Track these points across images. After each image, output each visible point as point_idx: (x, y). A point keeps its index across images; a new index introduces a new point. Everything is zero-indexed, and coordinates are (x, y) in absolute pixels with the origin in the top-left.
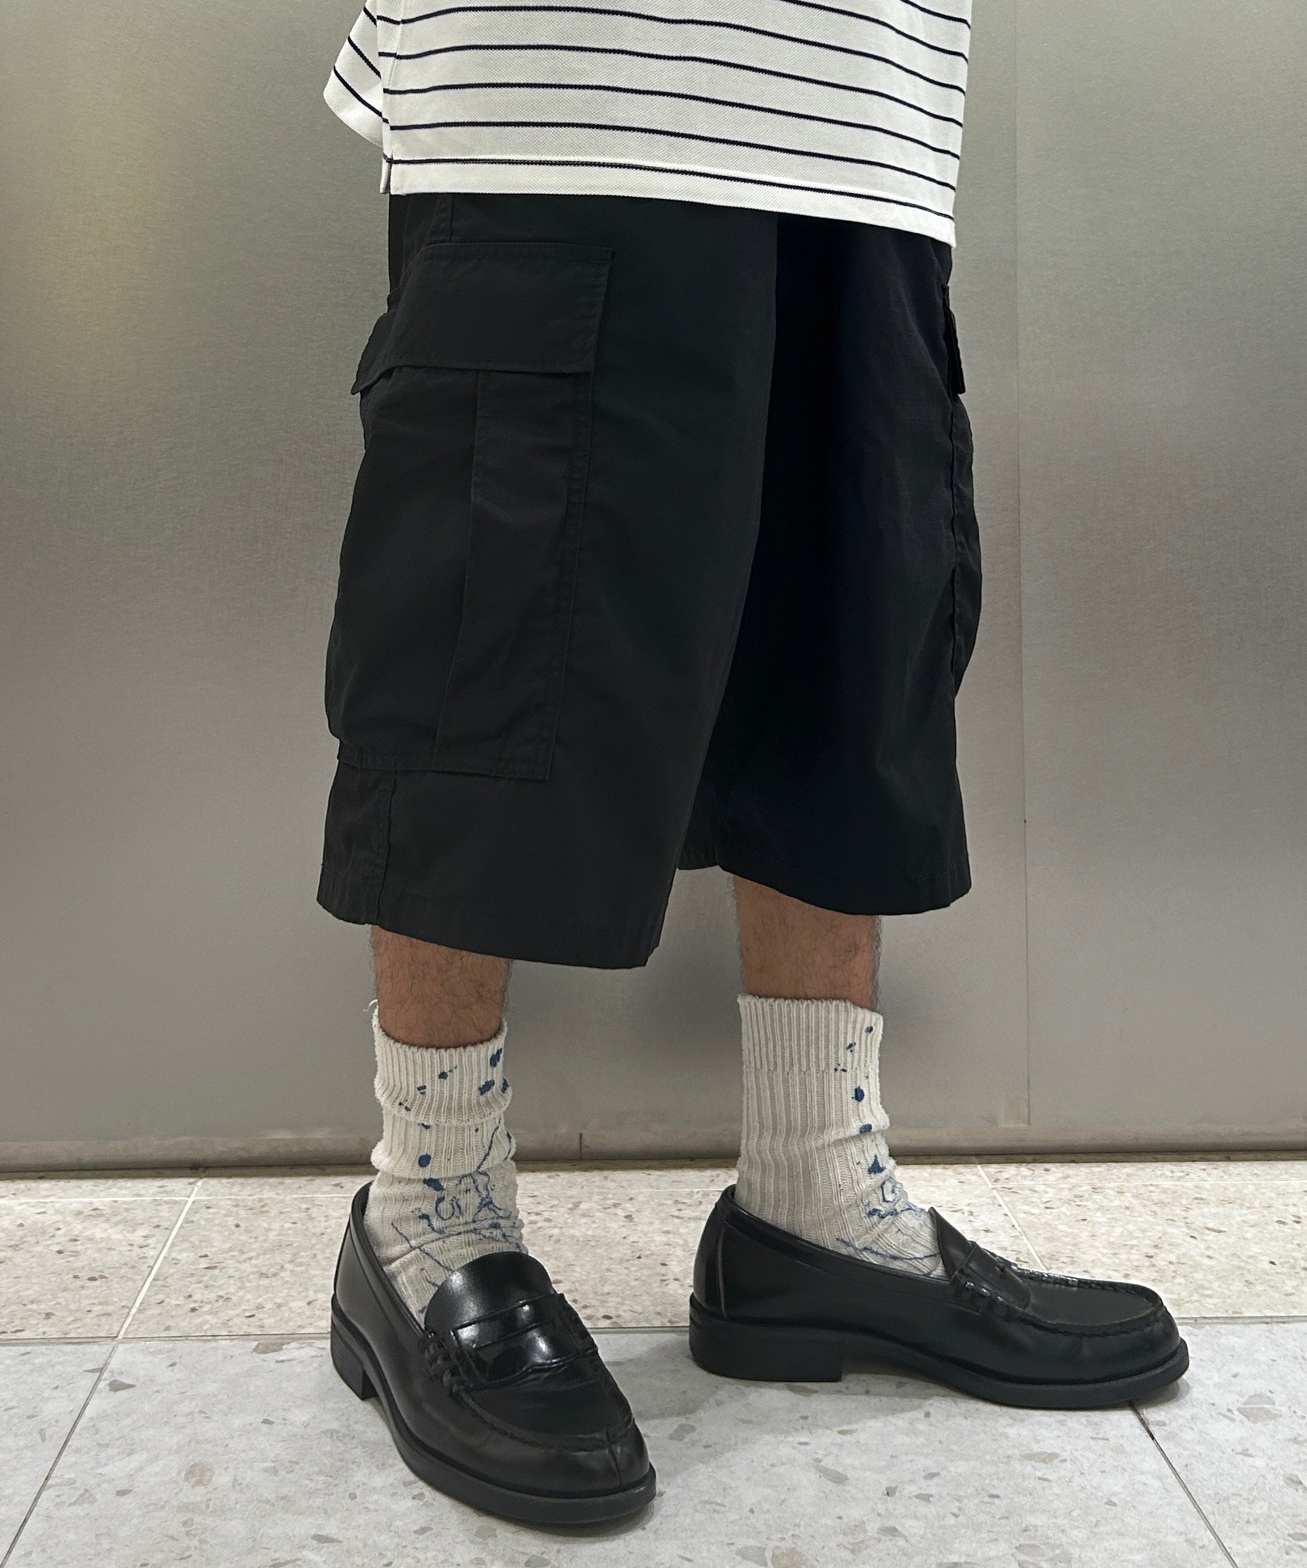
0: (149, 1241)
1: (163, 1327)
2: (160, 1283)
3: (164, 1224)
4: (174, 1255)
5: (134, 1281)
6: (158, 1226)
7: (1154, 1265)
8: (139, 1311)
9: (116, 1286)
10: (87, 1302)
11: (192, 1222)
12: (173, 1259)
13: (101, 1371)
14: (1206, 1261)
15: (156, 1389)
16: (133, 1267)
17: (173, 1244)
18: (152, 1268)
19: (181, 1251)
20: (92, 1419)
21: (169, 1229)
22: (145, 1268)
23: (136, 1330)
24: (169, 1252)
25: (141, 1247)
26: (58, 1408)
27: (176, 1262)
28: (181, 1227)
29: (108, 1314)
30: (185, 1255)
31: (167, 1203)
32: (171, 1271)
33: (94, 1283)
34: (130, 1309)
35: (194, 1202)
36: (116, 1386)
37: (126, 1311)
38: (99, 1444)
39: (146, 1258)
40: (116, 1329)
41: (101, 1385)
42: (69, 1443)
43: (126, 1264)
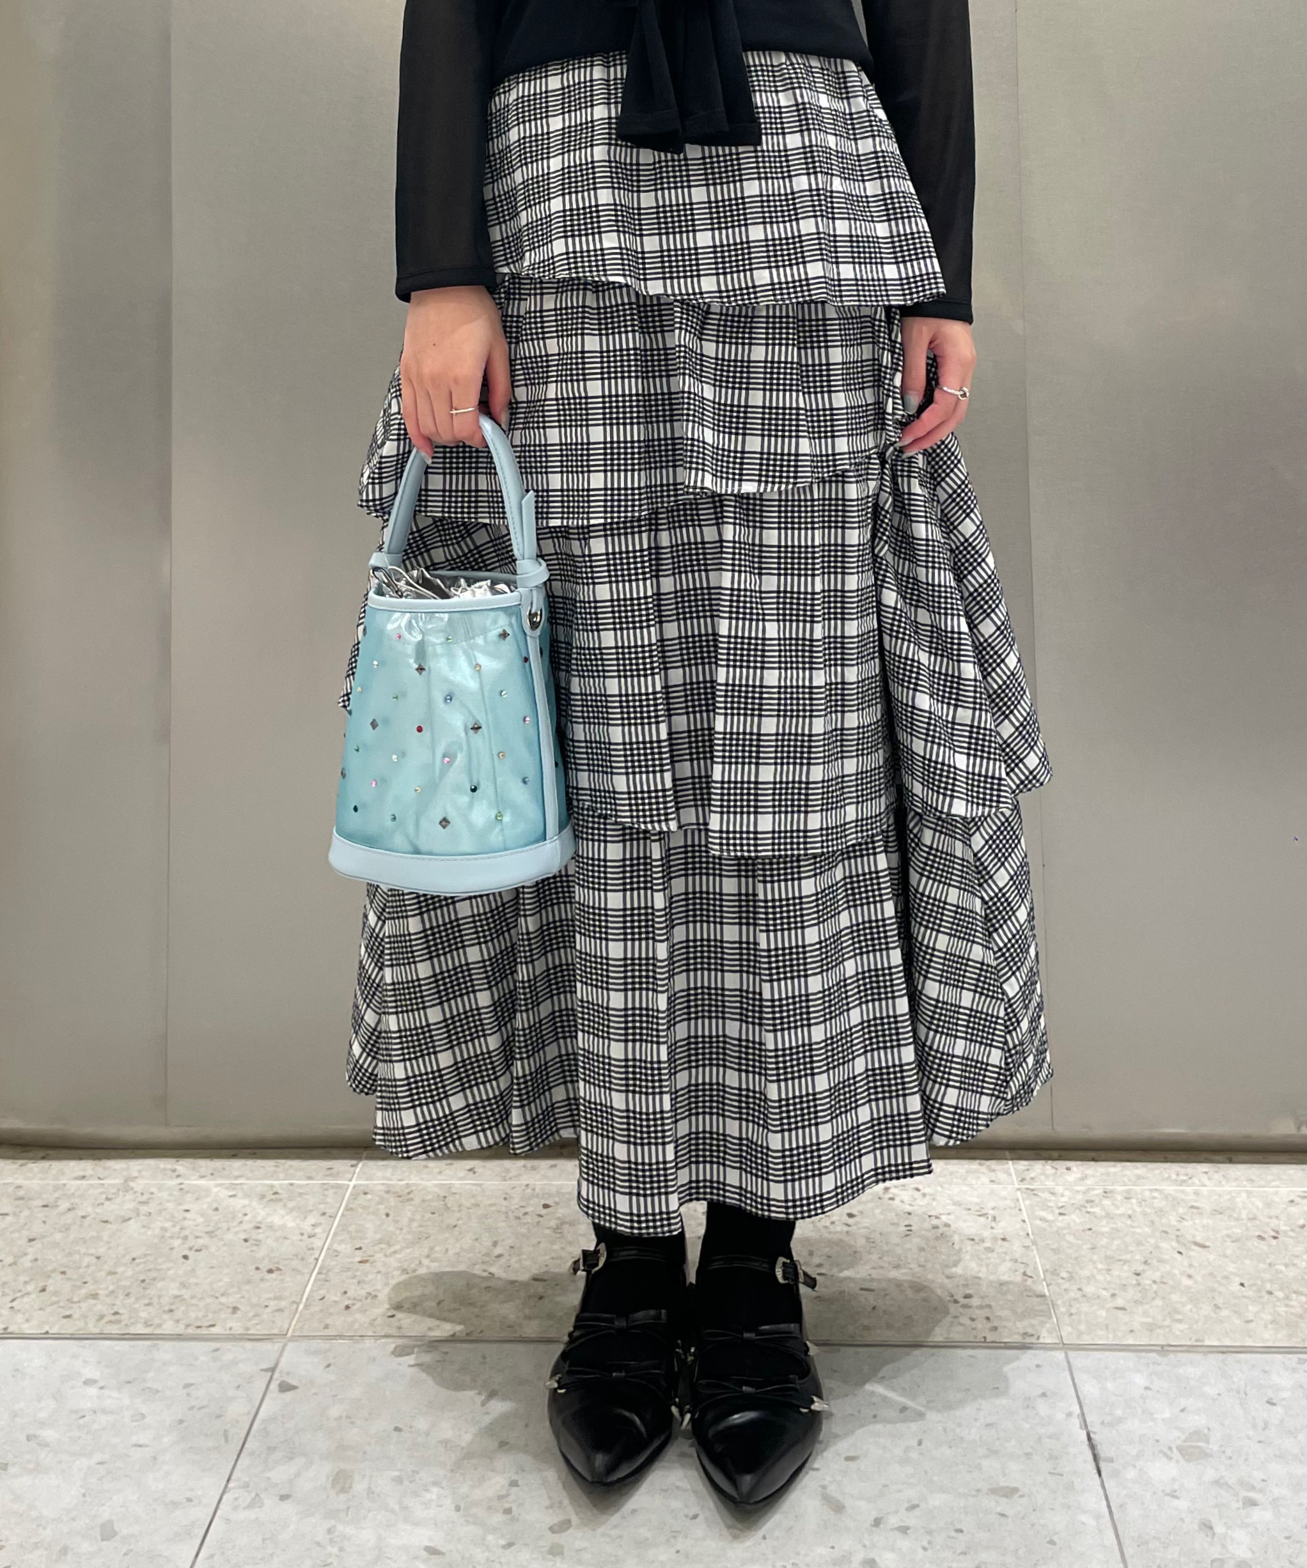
0: (318, 1230)
1: (322, 1326)
2: (322, 1276)
3: (330, 1212)
4: (335, 1246)
5: (302, 1274)
6: (324, 1214)
7: (1139, 1284)
8: (306, 1307)
9: (288, 1279)
10: (267, 1296)
11: (352, 1209)
12: (335, 1251)
13: (273, 1370)
14: (1186, 1282)
15: (314, 1391)
16: (303, 1259)
17: (335, 1234)
18: (317, 1260)
19: (341, 1242)
20: (264, 1421)
21: (333, 1217)
22: (312, 1260)
23: (302, 1328)
24: (331, 1244)
25: (310, 1237)
26: (239, 1409)
27: (336, 1254)
28: (343, 1215)
29: (280, 1310)
30: (343, 1246)
31: (333, 1187)
32: (333, 1263)
33: (273, 1276)
34: (298, 1304)
35: (354, 1187)
36: (285, 1387)
37: (295, 1306)
38: (269, 1448)
39: (313, 1249)
40: (286, 1326)
41: (274, 1386)
42: (246, 1446)
43: (296, 1255)
